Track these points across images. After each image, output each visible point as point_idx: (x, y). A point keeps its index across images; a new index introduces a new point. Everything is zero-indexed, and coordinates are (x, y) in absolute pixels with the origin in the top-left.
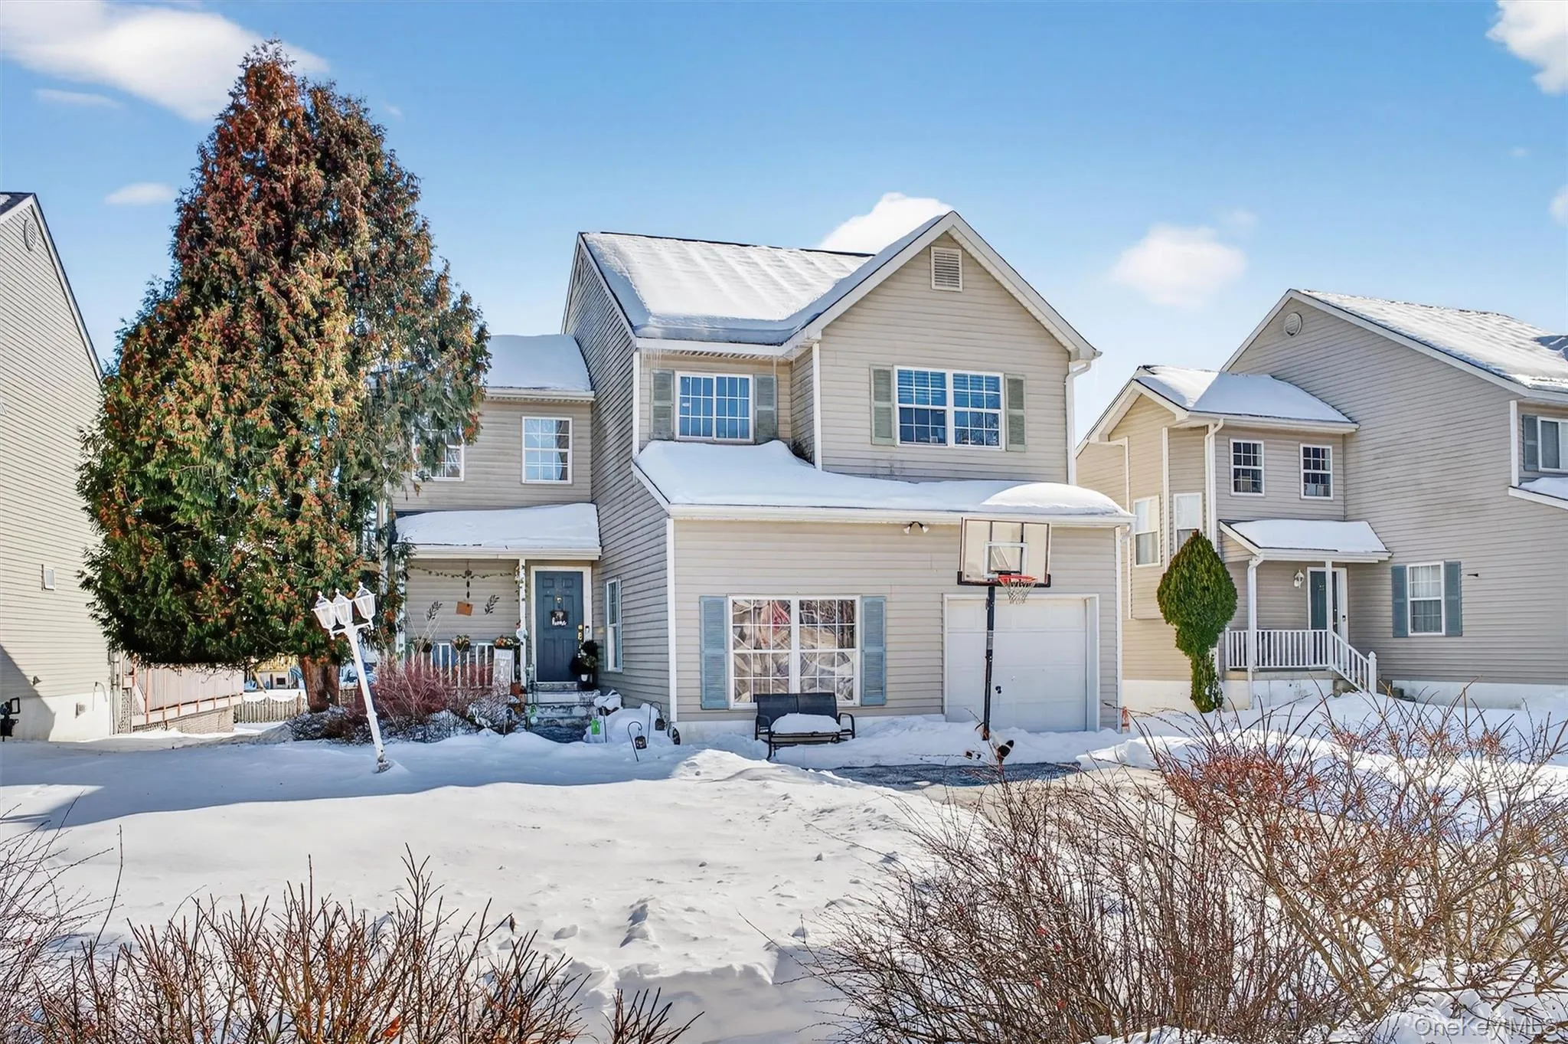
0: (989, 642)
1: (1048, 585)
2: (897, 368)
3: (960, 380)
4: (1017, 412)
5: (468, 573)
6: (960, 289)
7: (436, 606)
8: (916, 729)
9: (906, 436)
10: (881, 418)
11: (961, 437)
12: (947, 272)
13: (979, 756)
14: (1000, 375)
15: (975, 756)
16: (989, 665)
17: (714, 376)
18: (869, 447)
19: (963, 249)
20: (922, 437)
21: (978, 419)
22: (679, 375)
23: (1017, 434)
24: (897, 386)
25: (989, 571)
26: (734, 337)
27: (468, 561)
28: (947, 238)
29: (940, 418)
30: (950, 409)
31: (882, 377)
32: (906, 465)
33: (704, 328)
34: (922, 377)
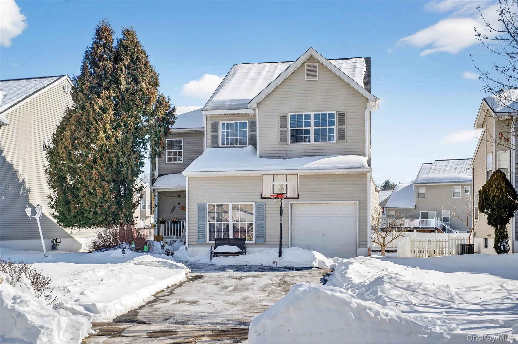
0: (281, 220)
1: (298, 198)
2: (290, 114)
3: (316, 116)
4: (342, 127)
5: (179, 196)
6: (318, 79)
7: (174, 208)
8: (262, 252)
9: (294, 140)
10: (283, 135)
11: (317, 139)
12: (312, 73)
13: (277, 263)
14: (335, 112)
15: (276, 263)
16: (281, 229)
17: (234, 122)
18: (278, 146)
19: (319, 62)
20: (300, 140)
21: (324, 131)
22: (221, 123)
23: (342, 135)
24: (289, 121)
25: (274, 193)
26: (237, 107)
27: (179, 191)
28: (311, 58)
29: (308, 132)
30: (312, 129)
31: (283, 118)
32: (293, 152)
33: (227, 104)
34: (300, 117)
